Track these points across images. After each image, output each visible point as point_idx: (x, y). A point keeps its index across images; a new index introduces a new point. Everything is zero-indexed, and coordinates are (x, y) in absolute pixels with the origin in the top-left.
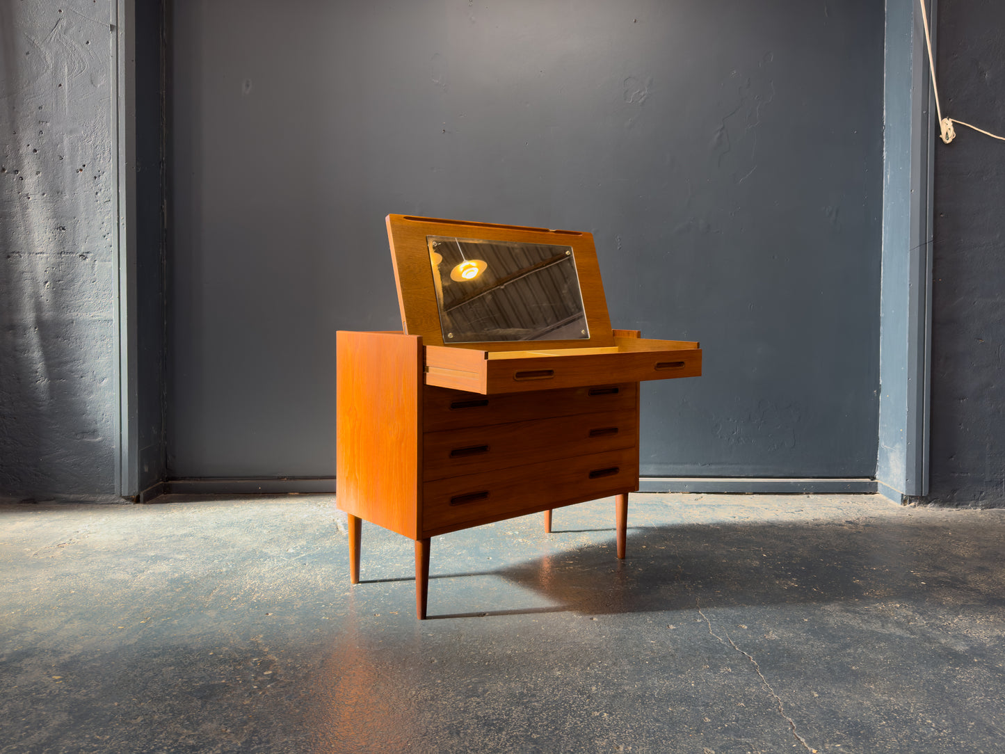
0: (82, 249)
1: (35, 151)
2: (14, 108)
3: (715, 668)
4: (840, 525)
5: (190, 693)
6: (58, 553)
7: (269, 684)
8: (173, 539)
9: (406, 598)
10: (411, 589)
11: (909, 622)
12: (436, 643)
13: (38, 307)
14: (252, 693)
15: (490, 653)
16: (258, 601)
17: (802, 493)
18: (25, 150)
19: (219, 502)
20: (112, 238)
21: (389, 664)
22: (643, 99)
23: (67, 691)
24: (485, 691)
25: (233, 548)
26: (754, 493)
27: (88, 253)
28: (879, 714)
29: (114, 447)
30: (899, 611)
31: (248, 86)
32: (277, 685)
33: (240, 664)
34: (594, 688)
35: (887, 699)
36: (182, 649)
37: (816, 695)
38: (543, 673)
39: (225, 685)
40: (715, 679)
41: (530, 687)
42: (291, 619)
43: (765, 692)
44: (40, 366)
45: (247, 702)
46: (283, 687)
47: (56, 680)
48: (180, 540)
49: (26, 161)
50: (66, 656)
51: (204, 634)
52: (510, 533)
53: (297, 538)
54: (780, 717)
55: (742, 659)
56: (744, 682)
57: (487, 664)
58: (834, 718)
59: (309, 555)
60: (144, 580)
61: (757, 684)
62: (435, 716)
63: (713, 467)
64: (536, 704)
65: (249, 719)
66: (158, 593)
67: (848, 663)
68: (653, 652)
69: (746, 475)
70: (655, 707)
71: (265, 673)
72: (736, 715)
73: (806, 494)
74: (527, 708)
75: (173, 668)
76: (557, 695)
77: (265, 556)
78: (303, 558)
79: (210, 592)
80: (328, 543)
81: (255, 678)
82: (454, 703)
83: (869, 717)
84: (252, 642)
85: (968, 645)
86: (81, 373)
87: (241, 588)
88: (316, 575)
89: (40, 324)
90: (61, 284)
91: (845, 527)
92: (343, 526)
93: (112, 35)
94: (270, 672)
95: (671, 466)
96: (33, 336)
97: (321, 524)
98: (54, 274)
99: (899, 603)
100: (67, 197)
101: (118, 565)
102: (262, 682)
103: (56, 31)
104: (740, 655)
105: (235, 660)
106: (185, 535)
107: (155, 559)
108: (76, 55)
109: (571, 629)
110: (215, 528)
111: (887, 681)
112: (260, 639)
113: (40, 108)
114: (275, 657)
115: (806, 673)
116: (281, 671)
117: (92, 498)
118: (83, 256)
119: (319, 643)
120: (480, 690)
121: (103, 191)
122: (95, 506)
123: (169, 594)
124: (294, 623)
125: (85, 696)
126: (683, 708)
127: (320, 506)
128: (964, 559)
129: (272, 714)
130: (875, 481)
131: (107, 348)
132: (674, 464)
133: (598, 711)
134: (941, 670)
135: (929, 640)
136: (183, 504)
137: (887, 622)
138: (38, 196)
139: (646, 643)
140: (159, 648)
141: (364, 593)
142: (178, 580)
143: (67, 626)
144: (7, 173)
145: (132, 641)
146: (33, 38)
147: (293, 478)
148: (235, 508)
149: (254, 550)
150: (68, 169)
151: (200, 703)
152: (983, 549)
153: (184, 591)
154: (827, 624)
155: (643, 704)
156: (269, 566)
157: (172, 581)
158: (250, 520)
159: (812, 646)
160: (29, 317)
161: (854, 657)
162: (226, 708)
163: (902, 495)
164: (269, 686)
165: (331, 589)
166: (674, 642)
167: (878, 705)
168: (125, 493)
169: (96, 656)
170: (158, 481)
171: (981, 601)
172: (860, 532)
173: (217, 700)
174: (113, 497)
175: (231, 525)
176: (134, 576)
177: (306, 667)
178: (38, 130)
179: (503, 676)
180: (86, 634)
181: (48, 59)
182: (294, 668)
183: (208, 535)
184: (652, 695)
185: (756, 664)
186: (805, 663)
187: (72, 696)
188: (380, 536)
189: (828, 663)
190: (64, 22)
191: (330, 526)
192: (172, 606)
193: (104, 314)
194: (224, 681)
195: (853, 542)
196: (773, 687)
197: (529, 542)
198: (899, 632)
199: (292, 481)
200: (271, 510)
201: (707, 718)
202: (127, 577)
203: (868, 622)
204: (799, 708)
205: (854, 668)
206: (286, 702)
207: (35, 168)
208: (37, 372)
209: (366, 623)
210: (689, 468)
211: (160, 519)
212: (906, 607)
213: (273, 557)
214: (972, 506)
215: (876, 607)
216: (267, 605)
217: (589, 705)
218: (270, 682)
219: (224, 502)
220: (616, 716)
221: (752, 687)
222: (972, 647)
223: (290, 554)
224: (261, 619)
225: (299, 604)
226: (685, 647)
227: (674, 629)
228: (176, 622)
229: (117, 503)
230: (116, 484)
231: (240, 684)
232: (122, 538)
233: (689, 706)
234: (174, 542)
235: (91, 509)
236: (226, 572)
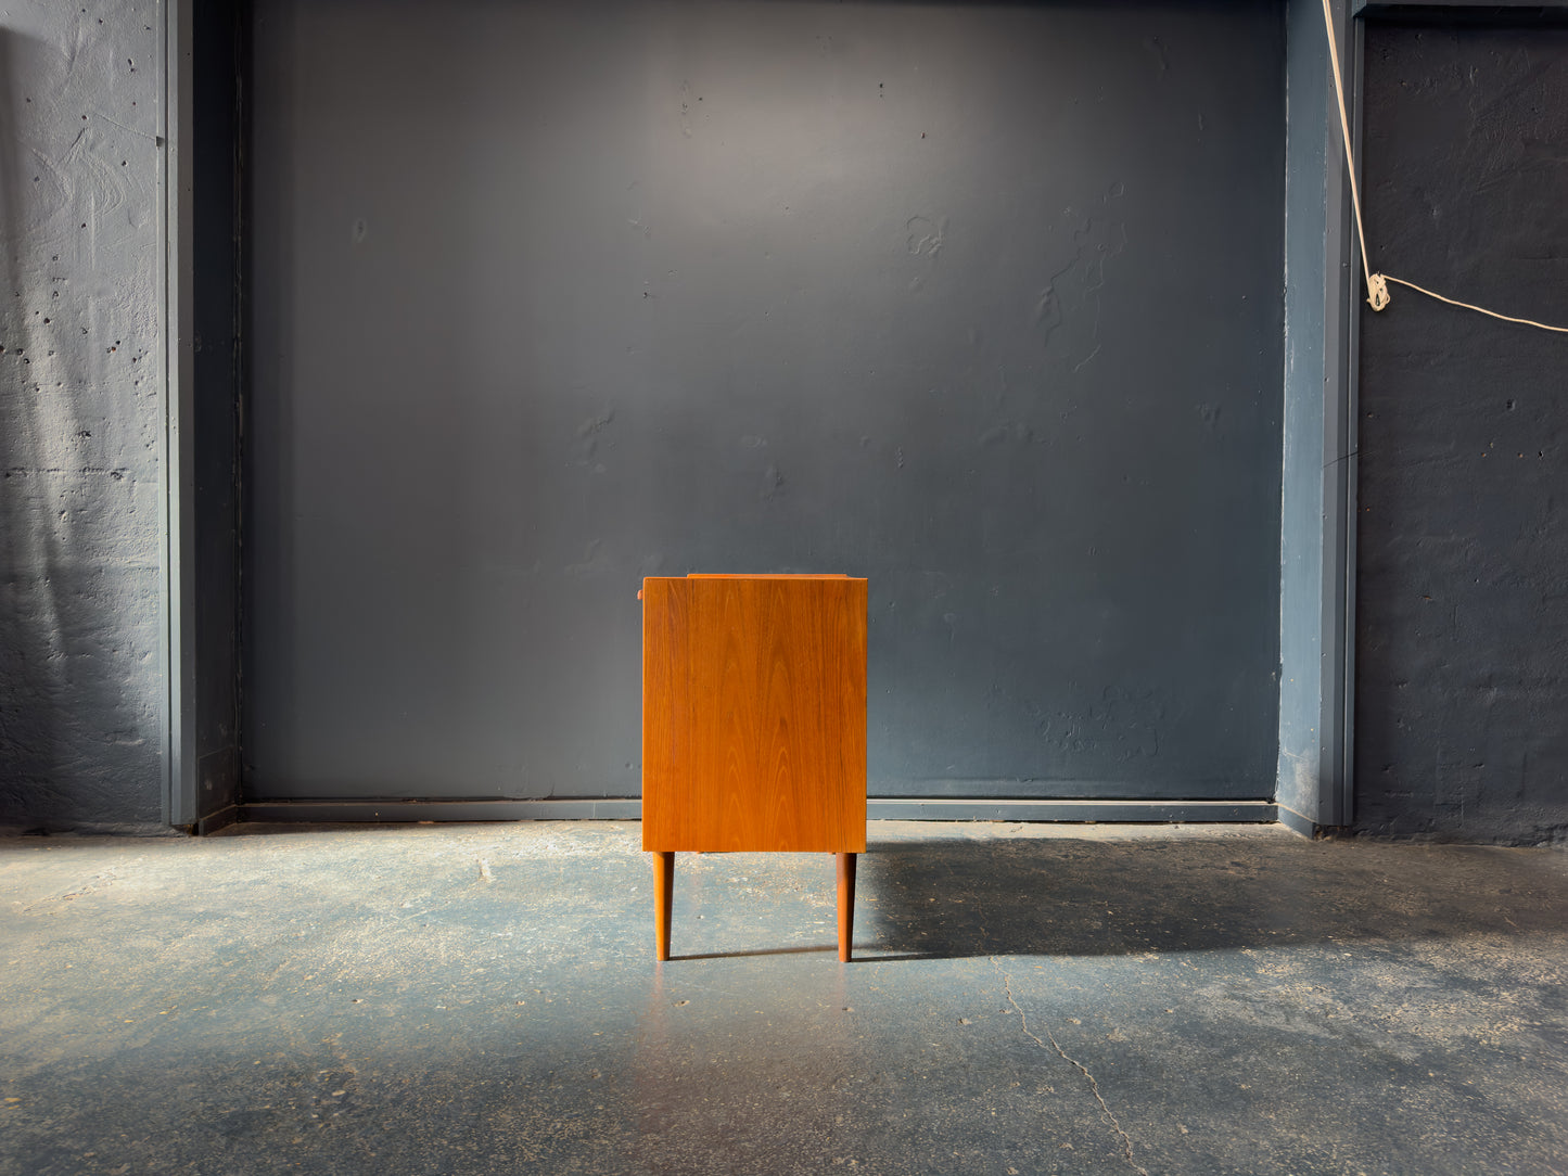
0: (115, 464)
1: (47, 321)
2: (16, 259)
3: (1028, 1087)
4: (1223, 868)
5: (213, 1127)
6: (63, 907)
7: (336, 1111)
8: (236, 887)
9: (569, 976)
10: (577, 963)
11: (1327, 1014)
12: (605, 1046)
13: (51, 548)
14: (307, 1126)
15: (684, 1063)
16: (346, 981)
17: (1167, 822)
18: (33, 320)
19: (315, 834)
20: (159, 449)
21: (527, 1079)
22: (935, 249)
23: (24, 1121)
24: (670, 1124)
25: (322, 900)
26: (1098, 822)
27: (123, 469)
28: (1283, 1162)
29: (160, 753)
30: (1311, 997)
31: (361, 228)
32: (349, 1112)
33: (298, 1080)
34: (840, 1119)
35: (1295, 1136)
36: (214, 1056)
37: (1185, 1131)
38: (763, 1095)
39: (269, 1113)
40: (1029, 1104)
41: (740, 1117)
42: (390, 1009)
43: (1104, 1126)
44: (53, 635)
45: (298, 1140)
46: (359, 1116)
47: (10, 1105)
48: (246, 889)
49: (33, 336)
50: (35, 1067)
51: (253, 1033)
52: (735, 880)
53: (420, 886)
54: (1128, 1166)
55: (1070, 1072)
56: (1073, 1109)
57: (677, 1079)
58: (1211, 1168)
59: (433, 913)
60: (180, 948)
61: (1094, 1112)
62: (587, 1164)
63: (1039, 783)
64: (746, 1144)
65: (295, 1168)
66: (196, 968)
67: (1234, 1079)
68: (934, 1060)
69: (1086, 795)
70: (933, 1150)
71: (335, 1094)
72: (1058, 1164)
73: (1174, 823)
74: (732, 1150)
75: (193, 1085)
76: (781, 1130)
77: (367, 913)
78: (422, 917)
79: (275, 967)
80: (463, 895)
81: (318, 1102)
82: (619, 1142)
83: (1267, 1167)
84: (324, 1045)
85: (1418, 1051)
86: (113, 645)
87: (322, 961)
88: (438, 942)
89: (53, 573)
90: (85, 517)
91: (1230, 872)
92: (489, 870)
93: (159, 153)
94: (342, 1092)
95: (977, 783)
96: (43, 591)
97: (458, 866)
98: (73, 500)
99: (1313, 984)
100: (94, 388)
101: (146, 926)
102: (327, 1109)
103: (79, 146)
104: (1069, 1066)
105: (292, 1073)
106: (256, 882)
107: (203, 918)
108: (107, 181)
109: (812, 1025)
110: (301, 872)
111: (1296, 1106)
112: (337, 1040)
113: (55, 258)
114: (354, 1069)
115: (1169, 1095)
116: (360, 1091)
117: (128, 828)
118: (117, 475)
119: (426, 1046)
120: (663, 1121)
121: (145, 379)
122: (133, 839)
123: (212, 970)
124: (393, 1014)
125: (48, 1129)
126: (976, 1152)
127: (460, 840)
128: (1407, 918)
129: (333, 1161)
130: (1275, 804)
131: (151, 609)
132: (984, 778)
133: (843, 1156)
134: (1380, 1090)
135: (1359, 1043)
136: (262, 837)
137: (1293, 1014)
138: (52, 387)
139: (924, 1047)
140: (179, 1054)
141: (505, 969)
142: (231, 949)
143: (47, 1020)
144: (7, 353)
145: (141, 1043)
146: (44, 157)
147: (427, 800)
148: (337, 843)
149: (353, 905)
150: (95, 347)
151: (224, 1141)
152: (1436, 904)
153: (236, 965)
154: (1201, 1017)
155: (914, 1144)
156: (371, 928)
157: (223, 951)
158: (356, 860)
159: (1180, 1052)
160: (38, 563)
161: (1244, 1070)
162: (264, 1150)
163: (1314, 825)
164: (336, 1114)
165: (457, 964)
166: (969, 1044)
167: (1281, 1147)
168: (177, 820)
169: (81, 1065)
170: (228, 804)
171: (1434, 981)
172: (1252, 879)
173: (253, 1137)
174: (160, 826)
175: (327, 866)
176: (167, 942)
177: (400, 1083)
178: (51, 291)
179: (701, 1100)
180: (74, 1031)
181: (67, 187)
182: (380, 1086)
183: (289, 882)
184: (930, 1130)
185: (1093, 1080)
186: (1168, 1079)
187: (29, 1131)
188: (543, 884)
189: (1203, 1079)
190: (90, 134)
191: (471, 869)
192: (213, 989)
193: (146, 559)
194: (268, 1107)
195: (1243, 893)
196: (1118, 1117)
197: (762, 893)
198: (1312, 1029)
199: (424, 804)
200: (389, 846)
201: (1012, 1169)
202: (155, 944)
203: (1265, 1014)
204: (1158, 1152)
205: (1243, 1086)
206: (358, 1141)
207: (46, 347)
208: (48, 644)
209: (500, 1016)
210: (1001, 785)
211: (222, 858)
212: (1322, 991)
213: (379, 914)
214: (1417, 840)
215: (1277, 992)
216: (356, 986)
217: (829, 1146)
218: (340, 1107)
219: (321, 834)
220: (870, 1166)
221: (1086, 1117)
222: (1424, 1054)
223: (405, 909)
224: (343, 1008)
225: (405, 985)
226: (985, 1053)
227: (969, 1025)
228: (213, 1013)
229: (165, 836)
230: (164, 806)
231: (292, 1112)
232: (162, 886)
233: (985, 1148)
234: (236, 892)
235: (126, 844)
236: (306, 936)
